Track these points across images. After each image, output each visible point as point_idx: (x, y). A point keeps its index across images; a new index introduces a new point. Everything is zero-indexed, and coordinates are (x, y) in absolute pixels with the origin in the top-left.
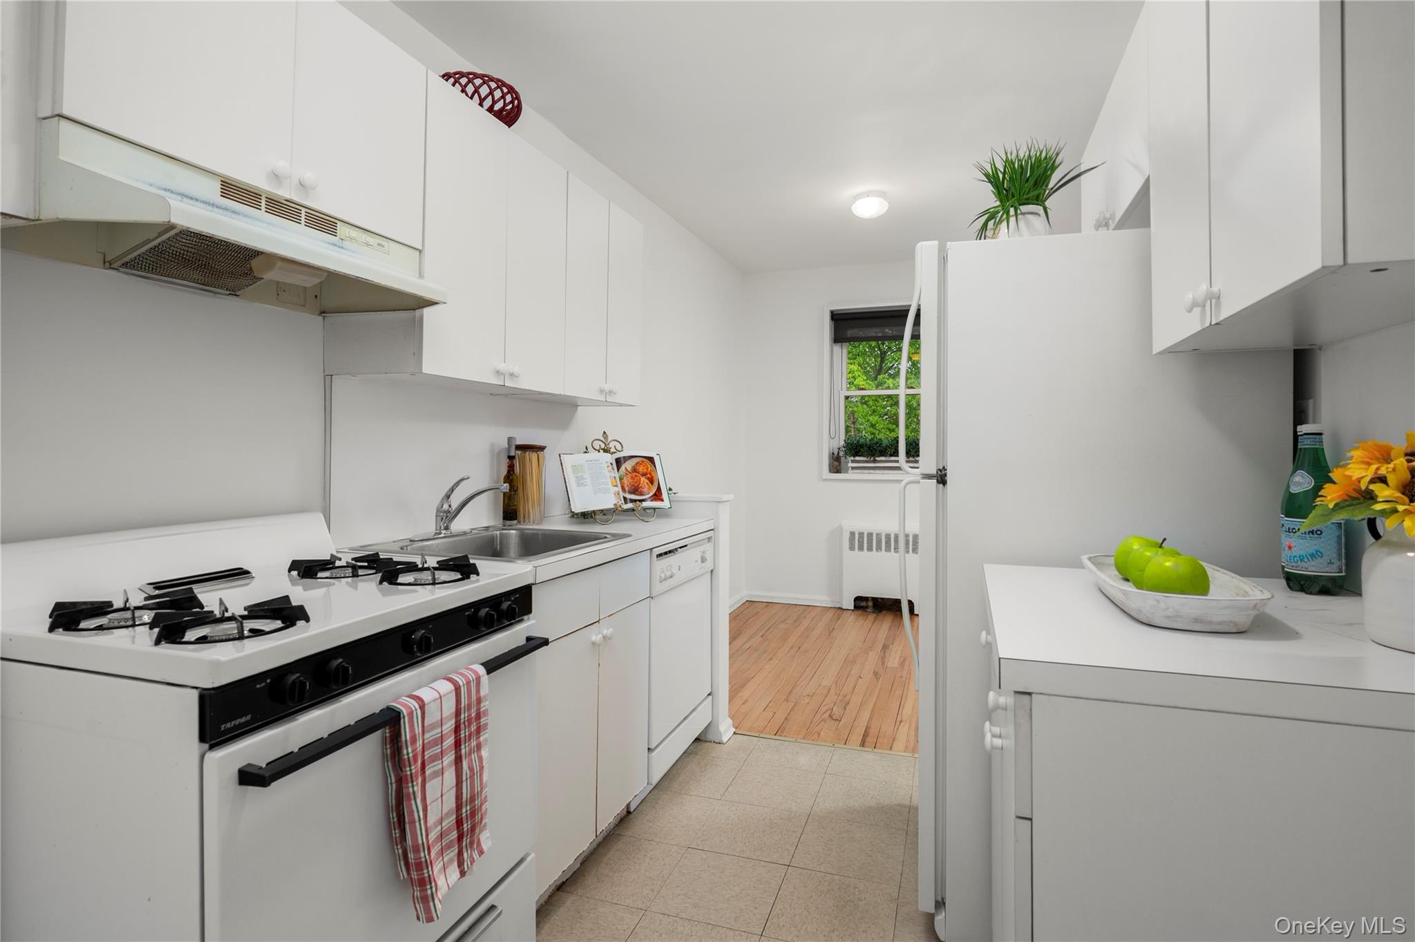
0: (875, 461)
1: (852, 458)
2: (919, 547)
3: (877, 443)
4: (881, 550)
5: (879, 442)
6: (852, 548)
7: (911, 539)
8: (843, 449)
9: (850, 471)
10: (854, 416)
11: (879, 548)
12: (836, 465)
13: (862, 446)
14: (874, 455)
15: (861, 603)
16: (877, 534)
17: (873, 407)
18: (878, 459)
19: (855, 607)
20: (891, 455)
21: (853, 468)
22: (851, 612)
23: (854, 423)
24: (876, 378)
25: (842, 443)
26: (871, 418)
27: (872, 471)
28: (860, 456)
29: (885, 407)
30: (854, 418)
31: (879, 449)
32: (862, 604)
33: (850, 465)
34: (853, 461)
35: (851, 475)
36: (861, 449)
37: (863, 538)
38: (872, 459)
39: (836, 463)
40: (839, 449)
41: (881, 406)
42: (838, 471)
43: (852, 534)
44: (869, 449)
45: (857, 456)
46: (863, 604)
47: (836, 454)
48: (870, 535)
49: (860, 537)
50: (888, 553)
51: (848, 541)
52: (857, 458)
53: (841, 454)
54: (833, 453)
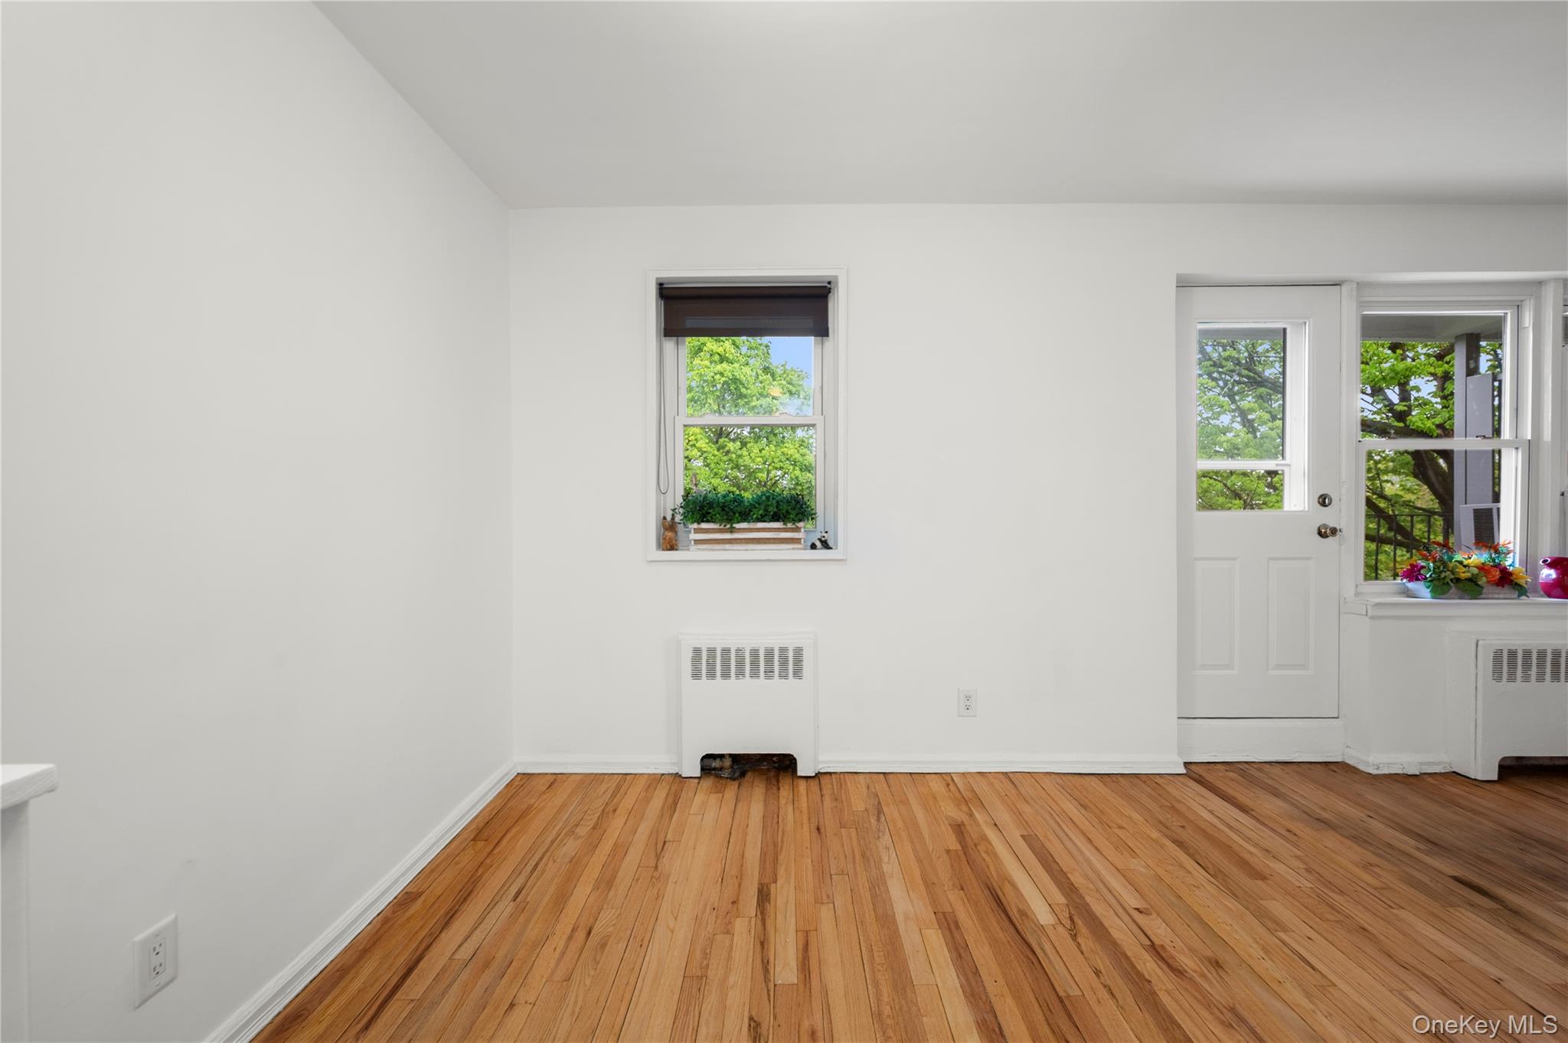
0: (732, 530)
1: (695, 526)
2: (804, 667)
3: (735, 500)
4: (744, 675)
5: (738, 500)
6: (696, 675)
7: (791, 655)
8: (681, 510)
9: (693, 547)
10: (696, 478)
11: (740, 673)
12: (669, 538)
13: (711, 505)
14: (730, 520)
15: (711, 765)
16: (738, 650)
17: (715, 470)
18: (737, 526)
19: (703, 769)
20: (759, 520)
21: (697, 542)
22: (696, 781)
23: (696, 485)
24: (717, 442)
25: (680, 500)
26: (713, 481)
27: (727, 546)
28: (708, 521)
29: (726, 470)
30: (696, 481)
31: (739, 509)
32: (714, 765)
33: (693, 536)
34: (697, 531)
35: (694, 553)
36: (711, 511)
37: (714, 657)
38: (728, 526)
39: (669, 534)
40: (674, 510)
41: (722, 469)
42: (672, 547)
43: (697, 651)
44: (723, 510)
45: (703, 521)
46: (716, 764)
47: (669, 518)
48: (726, 652)
49: (709, 657)
50: (755, 680)
51: (689, 663)
52: (704, 525)
53: (678, 518)
54: (665, 518)
